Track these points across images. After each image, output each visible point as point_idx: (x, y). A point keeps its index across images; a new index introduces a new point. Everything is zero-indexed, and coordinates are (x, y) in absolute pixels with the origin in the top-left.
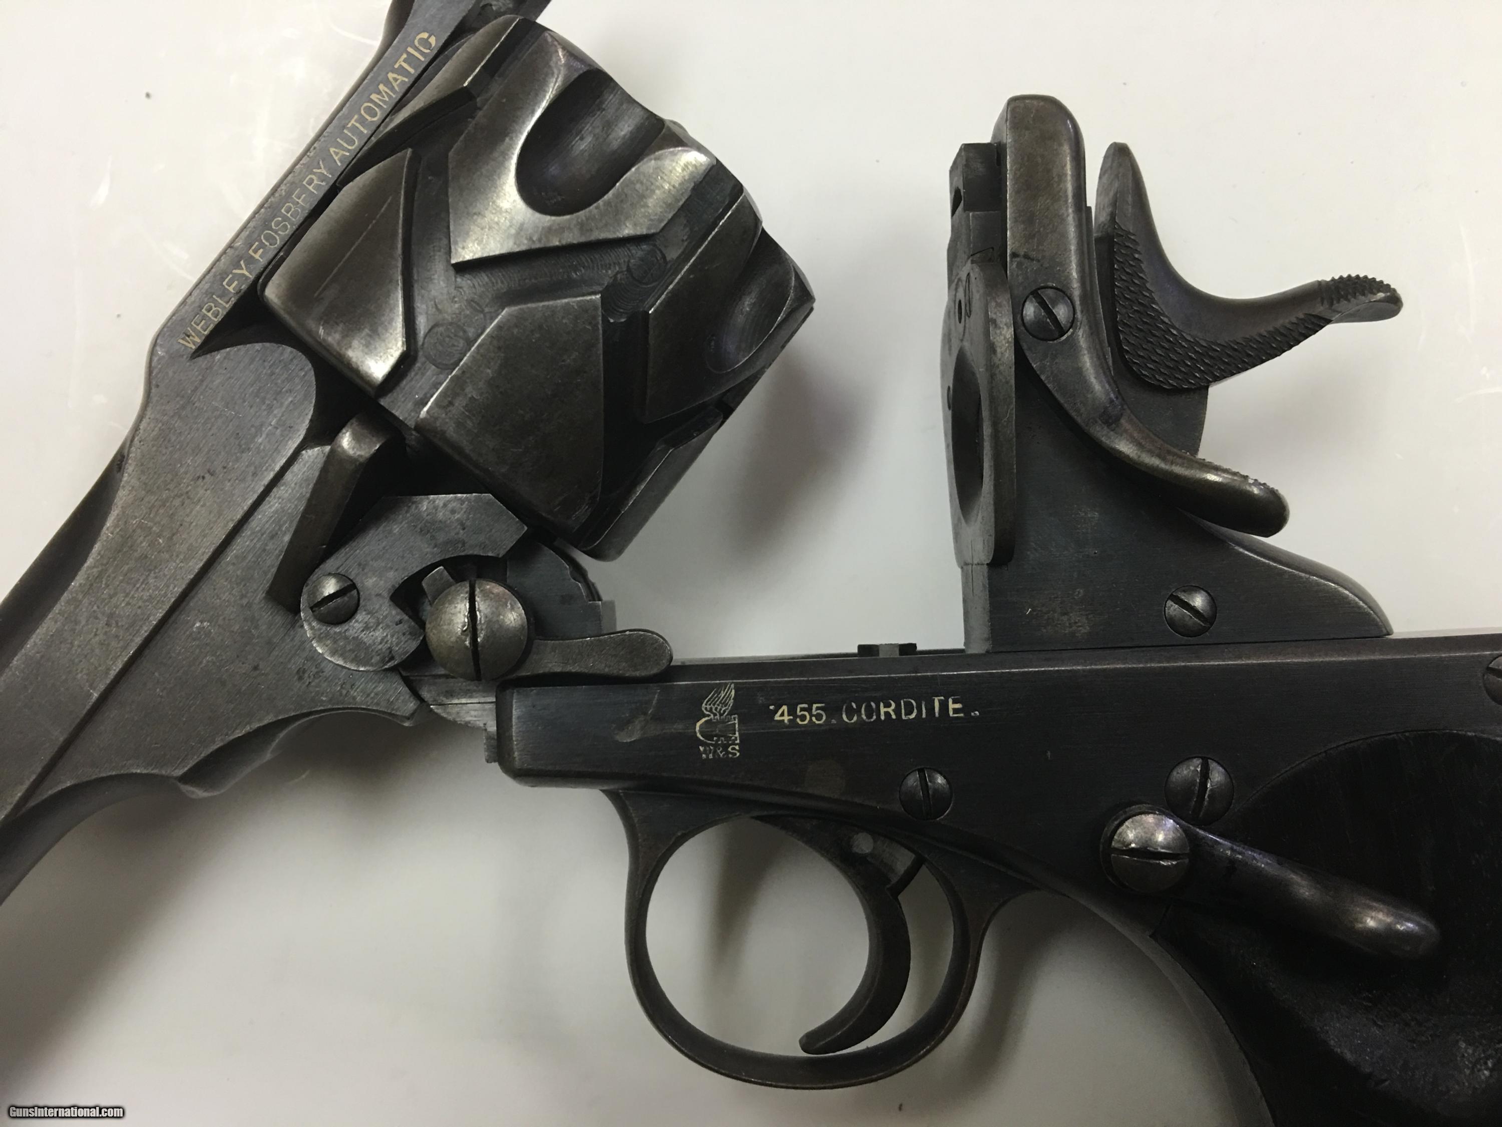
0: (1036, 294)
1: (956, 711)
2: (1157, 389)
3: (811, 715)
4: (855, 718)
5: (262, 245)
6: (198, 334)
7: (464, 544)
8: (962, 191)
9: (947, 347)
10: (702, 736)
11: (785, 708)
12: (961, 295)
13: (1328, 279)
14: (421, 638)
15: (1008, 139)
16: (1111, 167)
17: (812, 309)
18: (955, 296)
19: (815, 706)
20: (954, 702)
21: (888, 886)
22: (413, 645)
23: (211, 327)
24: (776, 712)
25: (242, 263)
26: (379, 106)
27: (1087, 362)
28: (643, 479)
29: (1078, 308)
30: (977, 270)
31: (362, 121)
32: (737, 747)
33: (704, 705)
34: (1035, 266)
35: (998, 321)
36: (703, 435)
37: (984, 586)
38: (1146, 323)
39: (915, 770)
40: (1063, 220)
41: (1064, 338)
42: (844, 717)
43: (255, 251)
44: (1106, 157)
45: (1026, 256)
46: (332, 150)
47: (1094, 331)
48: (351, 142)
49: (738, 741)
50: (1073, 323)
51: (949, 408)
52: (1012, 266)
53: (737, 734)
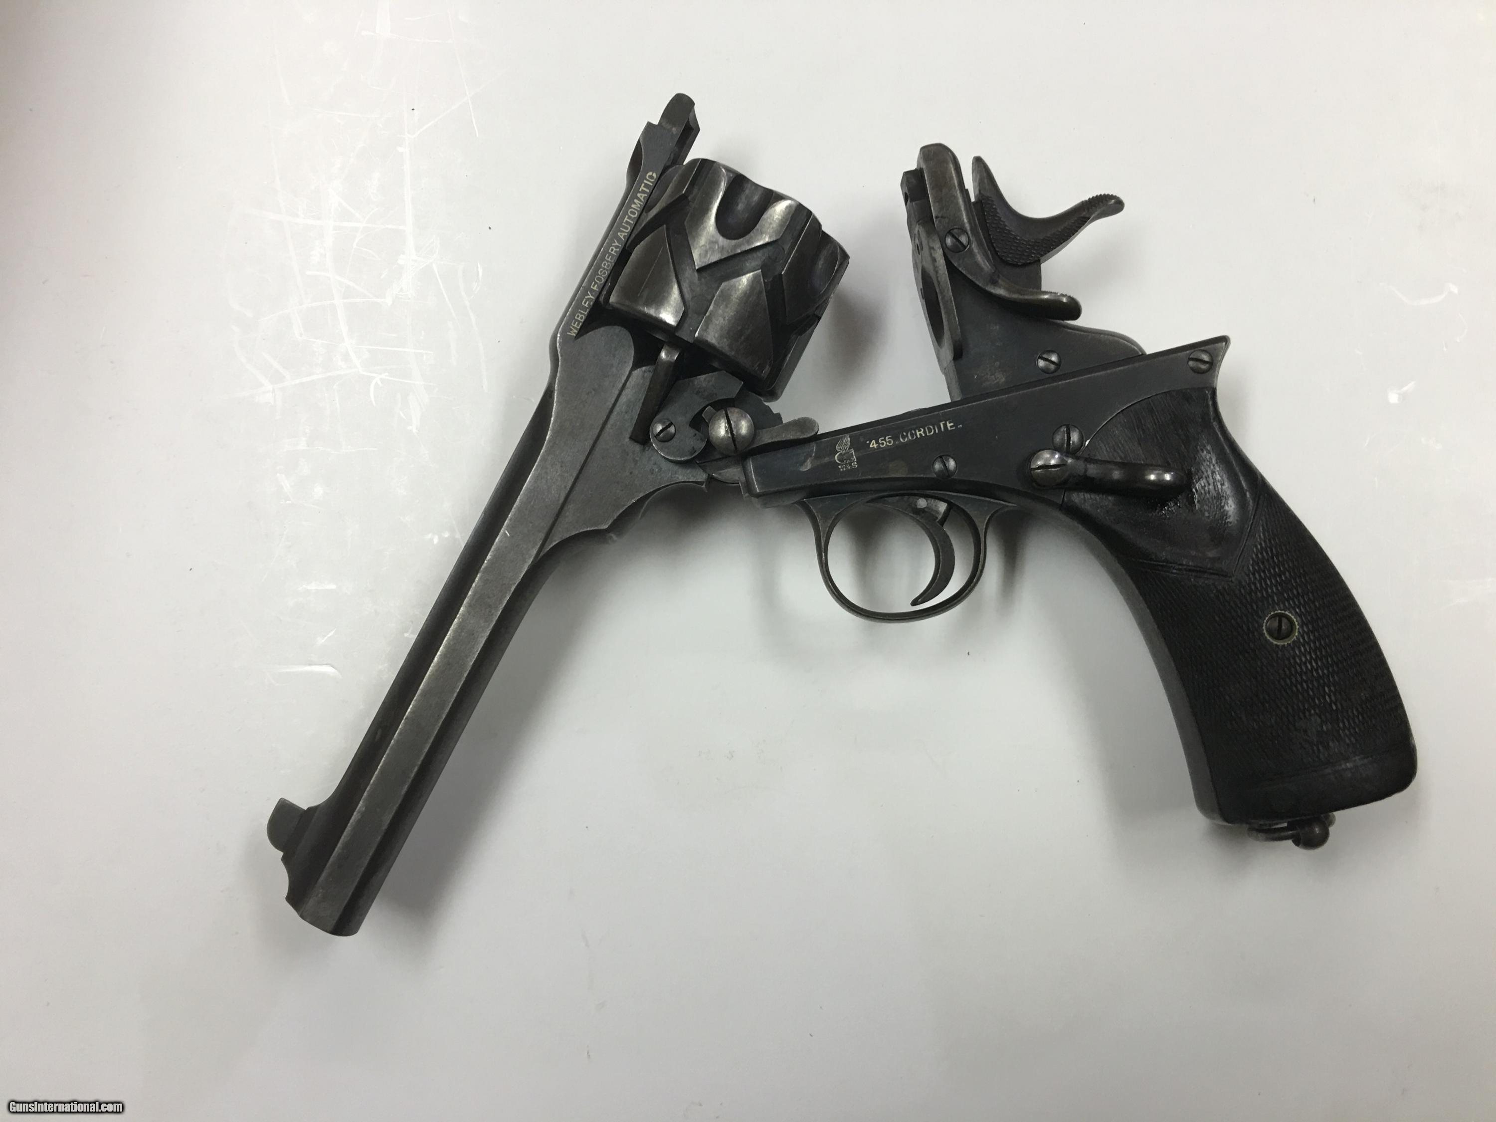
0: (950, 233)
1: (951, 427)
2: (1016, 266)
3: (886, 442)
4: (906, 440)
5: (596, 283)
6: (576, 328)
7: (716, 394)
8: (908, 194)
9: (916, 270)
10: (839, 461)
11: (874, 441)
12: (917, 241)
13: (1087, 199)
14: (706, 440)
15: (924, 166)
16: (975, 168)
17: (848, 263)
18: (915, 243)
19: (887, 438)
20: (950, 423)
21: (937, 520)
22: (703, 445)
23: (581, 324)
24: (870, 443)
25: (589, 292)
26: (636, 210)
27: (979, 258)
28: (789, 353)
29: (970, 235)
30: (921, 227)
31: (630, 218)
32: (856, 463)
33: (837, 447)
34: (947, 220)
35: (935, 248)
36: (810, 329)
37: (954, 371)
38: (1004, 237)
39: (938, 458)
40: (955, 197)
41: (966, 249)
42: (901, 440)
43: (594, 286)
44: (973, 164)
45: (942, 217)
46: (619, 234)
47: (980, 244)
48: (627, 228)
49: (855, 460)
50: (969, 242)
51: (923, 299)
52: (936, 222)
53: (855, 457)
